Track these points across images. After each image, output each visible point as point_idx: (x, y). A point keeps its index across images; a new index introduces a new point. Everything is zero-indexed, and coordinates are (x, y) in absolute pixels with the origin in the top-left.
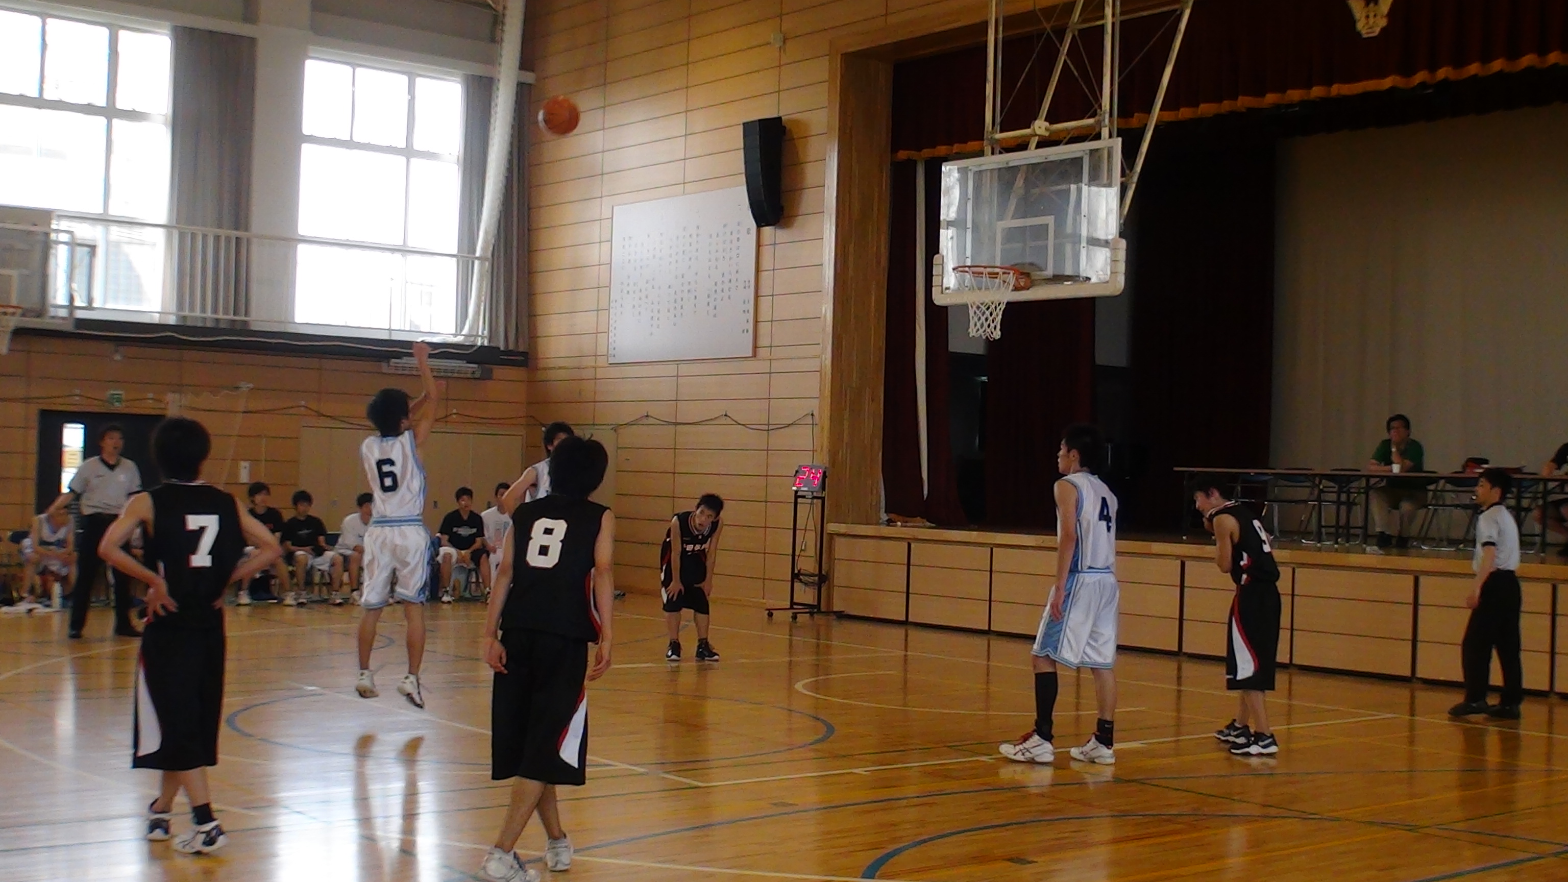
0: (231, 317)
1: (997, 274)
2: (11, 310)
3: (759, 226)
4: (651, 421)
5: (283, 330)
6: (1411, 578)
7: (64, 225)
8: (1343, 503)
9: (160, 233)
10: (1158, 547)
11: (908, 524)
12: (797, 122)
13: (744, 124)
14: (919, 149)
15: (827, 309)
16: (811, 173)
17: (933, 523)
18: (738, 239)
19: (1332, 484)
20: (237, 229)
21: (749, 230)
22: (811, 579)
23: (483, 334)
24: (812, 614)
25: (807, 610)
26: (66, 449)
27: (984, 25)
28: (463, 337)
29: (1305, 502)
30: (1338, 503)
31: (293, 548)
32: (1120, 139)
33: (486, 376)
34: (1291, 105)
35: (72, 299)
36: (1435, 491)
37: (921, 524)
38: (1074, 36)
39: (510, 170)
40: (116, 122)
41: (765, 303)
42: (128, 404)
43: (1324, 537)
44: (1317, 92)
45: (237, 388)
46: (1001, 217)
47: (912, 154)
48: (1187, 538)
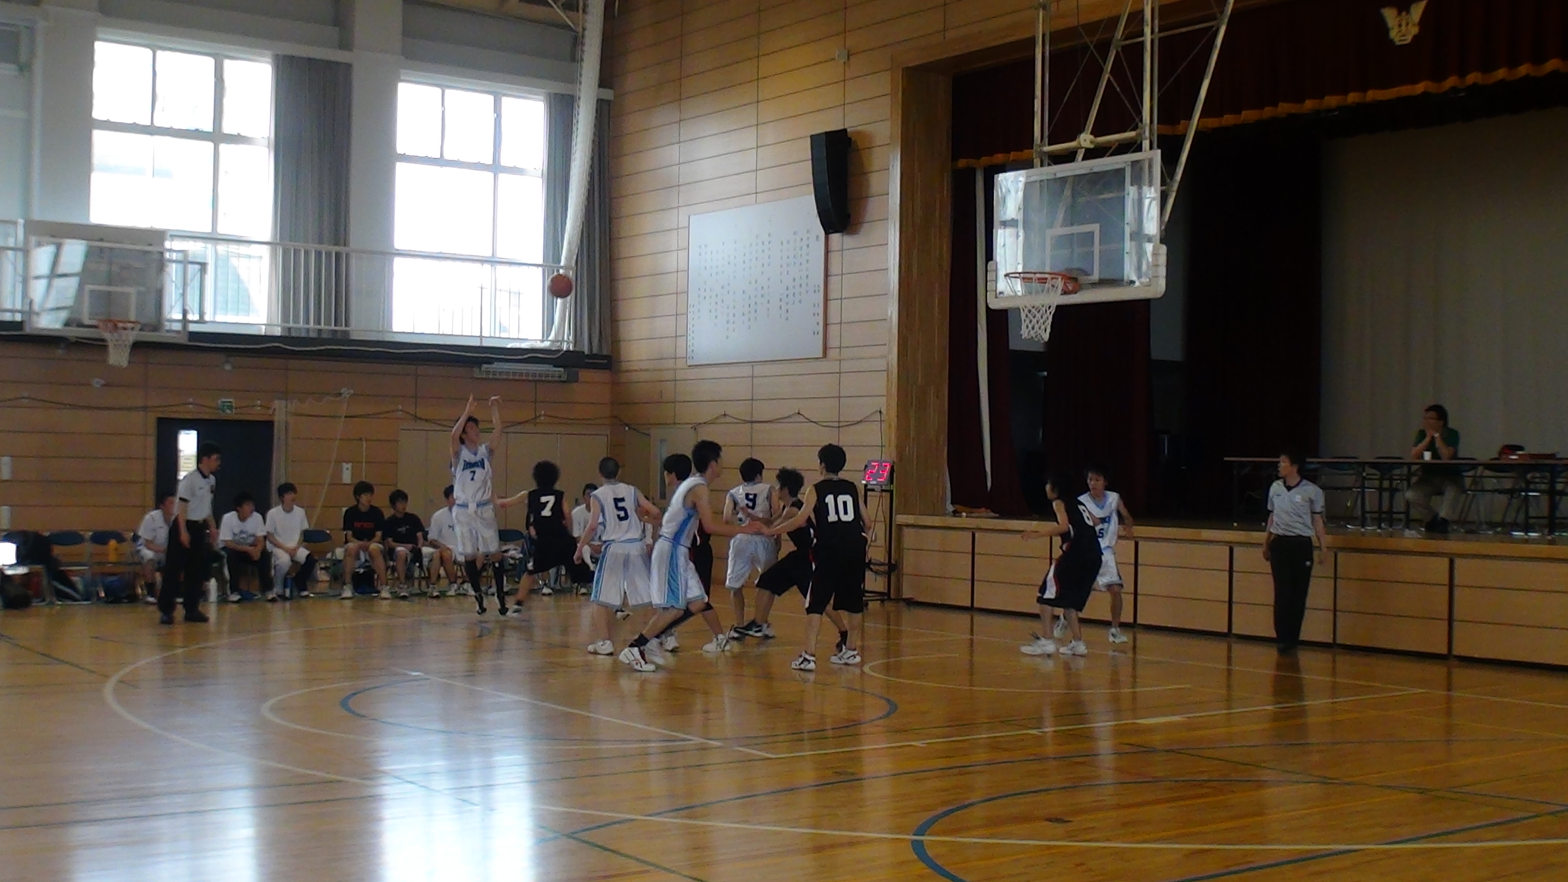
0: (333, 327)
1: (1046, 279)
2: (130, 325)
3: (827, 233)
4: (728, 419)
5: (381, 339)
6: (1446, 561)
7: (177, 245)
8: (1385, 490)
9: (265, 251)
10: (1207, 534)
11: (973, 515)
12: (859, 133)
13: (812, 137)
14: (978, 158)
15: (892, 310)
16: (875, 181)
17: (997, 513)
18: (808, 246)
19: (1374, 471)
20: (336, 244)
21: (817, 237)
22: (881, 568)
23: (568, 339)
24: (882, 601)
25: (879, 598)
26: (181, 454)
27: (1032, 42)
28: (549, 343)
29: (1350, 489)
30: (1381, 489)
31: (394, 544)
32: (1159, 151)
33: (573, 379)
34: (1329, 110)
35: (185, 313)
36: (1474, 477)
37: (984, 514)
38: (1117, 53)
39: (591, 183)
40: (223, 147)
41: (834, 306)
42: (239, 411)
43: (1369, 521)
44: (1353, 97)
45: (340, 394)
46: (1051, 226)
47: (972, 162)
48: (1238, 525)
